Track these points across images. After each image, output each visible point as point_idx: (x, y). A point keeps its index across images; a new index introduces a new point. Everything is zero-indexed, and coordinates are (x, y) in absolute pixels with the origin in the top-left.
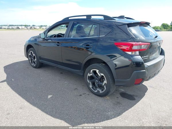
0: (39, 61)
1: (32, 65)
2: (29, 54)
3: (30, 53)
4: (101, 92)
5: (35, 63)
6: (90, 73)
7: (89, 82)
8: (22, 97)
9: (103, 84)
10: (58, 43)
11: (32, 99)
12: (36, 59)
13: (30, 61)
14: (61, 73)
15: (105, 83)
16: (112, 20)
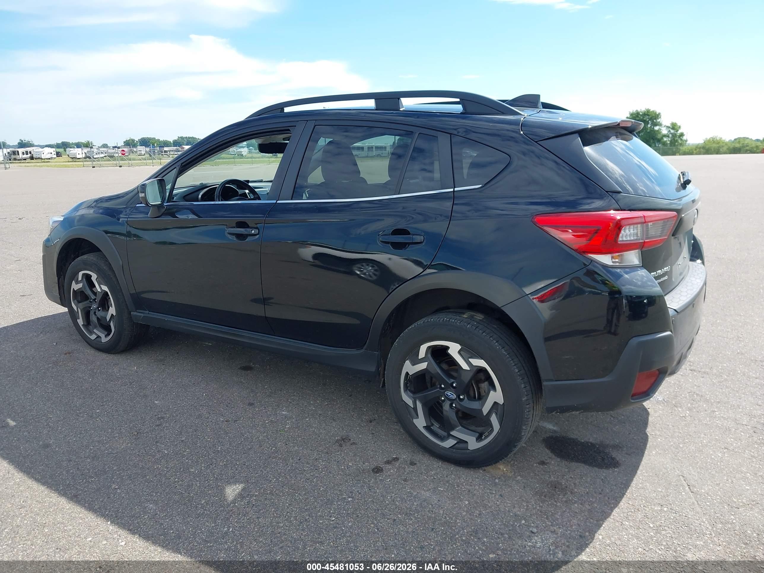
0: (130, 318)
1: (93, 337)
2: (75, 286)
3: (77, 282)
4: (473, 444)
5: (107, 329)
6: (416, 361)
7: (410, 402)
8: (90, 508)
9: (486, 410)
10: (242, 225)
11: (145, 513)
12: (112, 310)
13: (80, 322)
14: (247, 368)
15: (495, 403)
16: (503, 114)
